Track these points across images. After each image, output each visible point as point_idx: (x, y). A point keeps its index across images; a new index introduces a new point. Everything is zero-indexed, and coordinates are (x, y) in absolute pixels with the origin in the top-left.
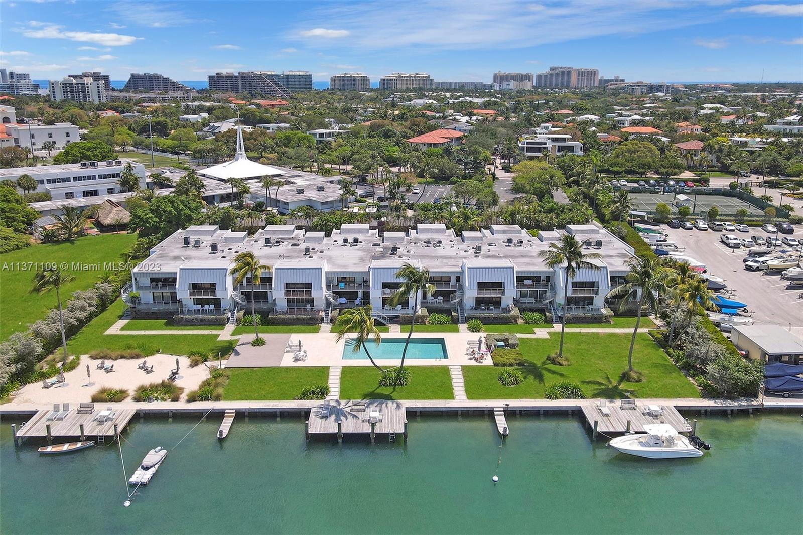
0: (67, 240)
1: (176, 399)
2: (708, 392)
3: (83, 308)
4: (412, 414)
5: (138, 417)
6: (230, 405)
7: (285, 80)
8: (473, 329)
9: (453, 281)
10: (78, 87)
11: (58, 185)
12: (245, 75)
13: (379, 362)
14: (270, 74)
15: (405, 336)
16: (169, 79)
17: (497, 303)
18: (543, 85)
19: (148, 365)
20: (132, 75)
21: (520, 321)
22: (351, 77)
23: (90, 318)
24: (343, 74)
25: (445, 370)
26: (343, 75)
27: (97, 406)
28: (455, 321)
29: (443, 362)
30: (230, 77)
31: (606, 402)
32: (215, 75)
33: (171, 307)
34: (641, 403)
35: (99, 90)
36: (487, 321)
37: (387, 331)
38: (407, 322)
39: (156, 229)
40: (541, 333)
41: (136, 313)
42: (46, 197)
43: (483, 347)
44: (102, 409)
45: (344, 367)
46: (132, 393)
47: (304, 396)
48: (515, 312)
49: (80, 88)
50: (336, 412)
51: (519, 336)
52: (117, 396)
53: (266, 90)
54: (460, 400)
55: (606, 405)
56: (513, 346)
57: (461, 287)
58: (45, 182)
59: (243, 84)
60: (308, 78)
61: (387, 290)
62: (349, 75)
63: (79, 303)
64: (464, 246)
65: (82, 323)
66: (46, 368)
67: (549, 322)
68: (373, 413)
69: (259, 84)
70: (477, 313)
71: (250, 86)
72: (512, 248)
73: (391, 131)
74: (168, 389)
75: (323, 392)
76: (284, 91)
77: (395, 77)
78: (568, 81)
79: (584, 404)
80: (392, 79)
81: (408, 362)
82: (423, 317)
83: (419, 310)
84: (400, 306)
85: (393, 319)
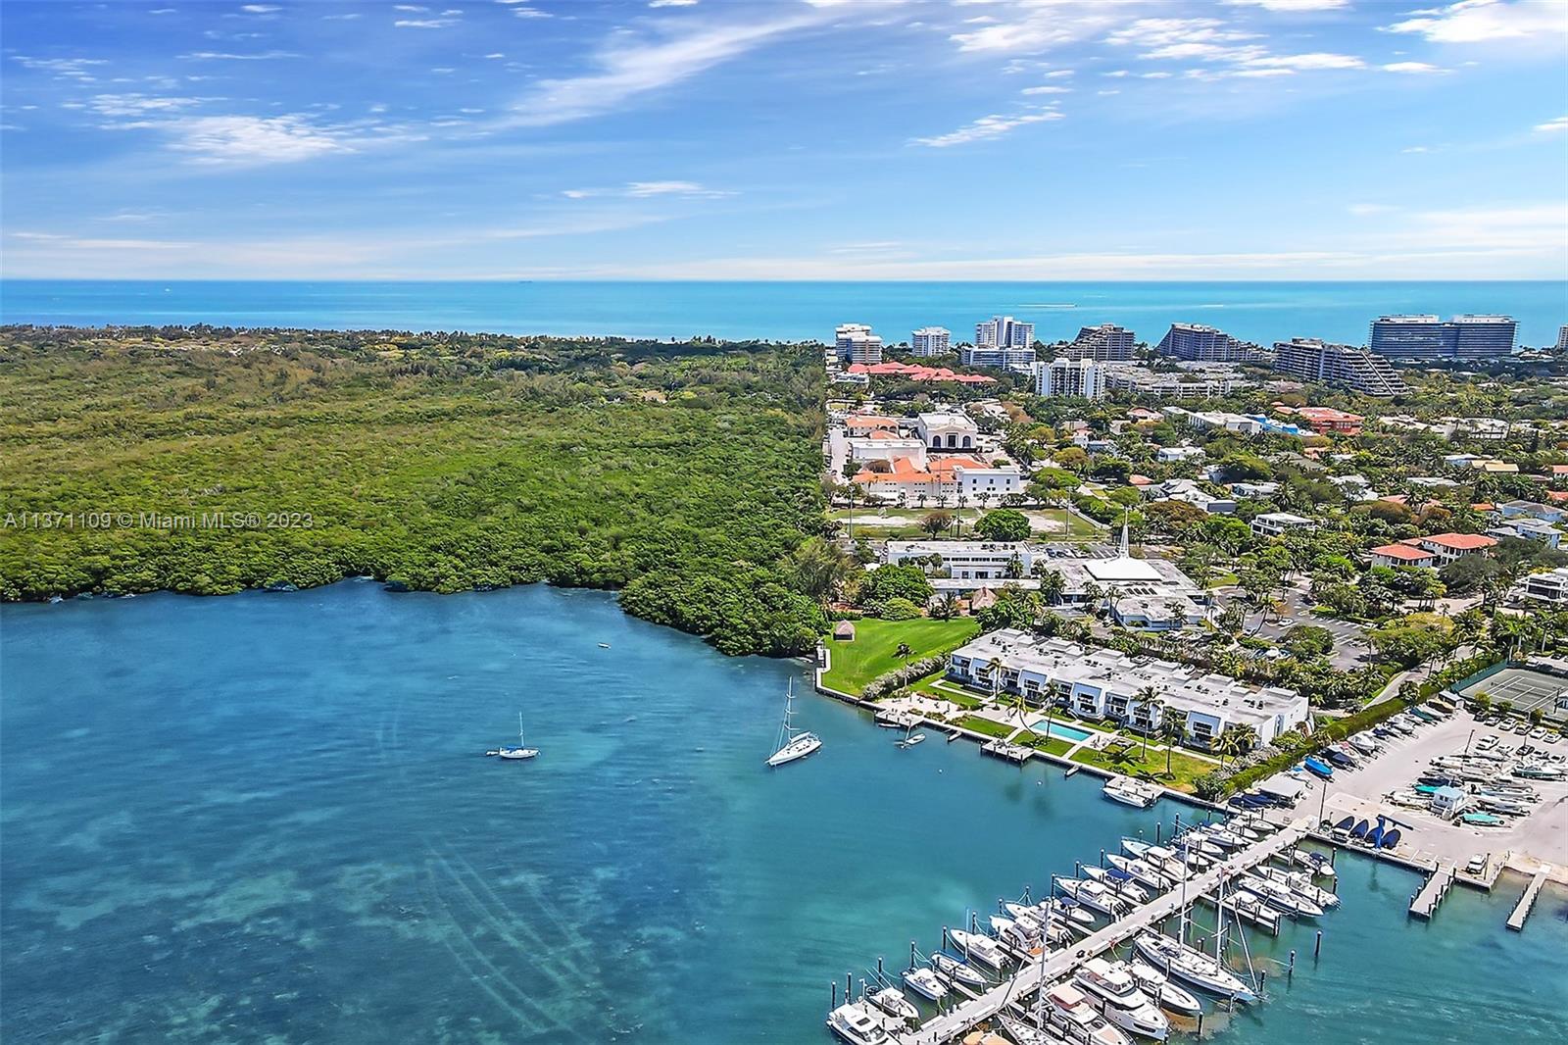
0: (943, 617)
1: (941, 721)
2: (1197, 793)
3: (923, 669)
4: (1033, 755)
5: (922, 724)
6: (960, 730)
8: (1119, 734)
10: (1070, 374)
11: (959, 563)
17: (1148, 724)
19: (936, 703)
20: (1171, 329)
21: (1159, 739)
23: (927, 674)
25: (1073, 745)
27: (909, 714)
28: (1116, 728)
31: (1133, 779)
32: (1292, 341)
33: (965, 678)
34: (1149, 785)
35: (1096, 377)
36: (1136, 733)
39: (992, 624)
40: (1160, 748)
41: (951, 678)
42: (947, 575)
44: (909, 716)
45: (1024, 729)
46: (925, 714)
47: (994, 736)
49: (1073, 374)
50: (1001, 744)
52: (919, 713)
54: (1063, 758)
55: (1130, 780)
58: (951, 559)
63: (921, 665)
65: (919, 677)
66: (896, 694)
68: (1020, 748)
70: (1133, 727)
74: (940, 716)
75: (1004, 736)
76: (1393, 382)
79: (1120, 777)
82: (1098, 720)
83: (1100, 716)
84: (1089, 711)
85: (1081, 717)
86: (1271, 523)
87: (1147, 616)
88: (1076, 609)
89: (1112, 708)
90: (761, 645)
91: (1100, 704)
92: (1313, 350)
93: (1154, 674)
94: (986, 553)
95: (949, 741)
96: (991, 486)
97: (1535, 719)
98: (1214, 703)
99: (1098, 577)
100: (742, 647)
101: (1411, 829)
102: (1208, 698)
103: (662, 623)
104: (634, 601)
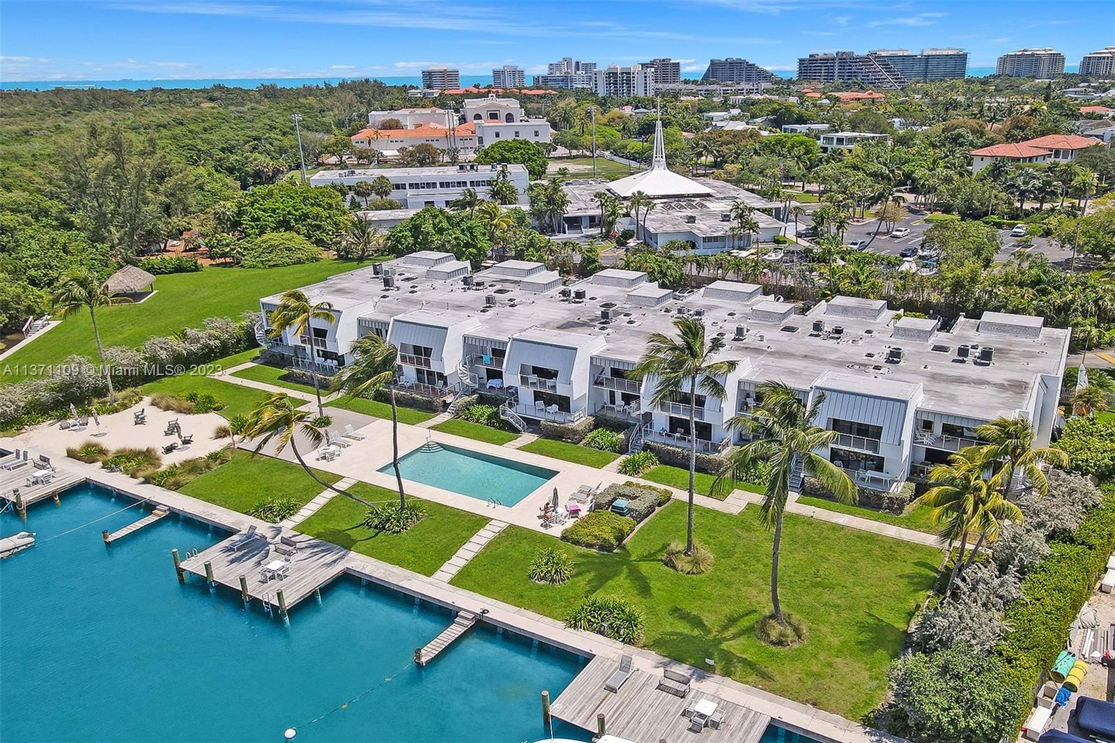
7: (923, 63)
10: (623, 77)
11: (421, 191)
12: (844, 56)
14: (901, 54)
16: (754, 65)
20: (711, 61)
22: (1033, 55)
24: (1020, 51)
26: (1020, 53)
30: (827, 61)
32: (808, 57)
35: (645, 80)
49: (625, 78)
53: (870, 78)
58: (407, 186)
59: (840, 69)
60: (962, 59)
62: (1030, 53)
69: (862, 69)
71: (849, 72)
73: (962, 136)
76: (896, 79)
77: (1110, 53)
80: (1104, 57)
82: (574, 432)
83: (580, 419)
84: (555, 407)
85: (532, 425)
86: (840, 140)
87: (696, 231)
88: (587, 237)
89: (612, 394)
91: (578, 385)
93: (711, 308)
95: (108, 544)
98: (865, 360)
102: (844, 348)
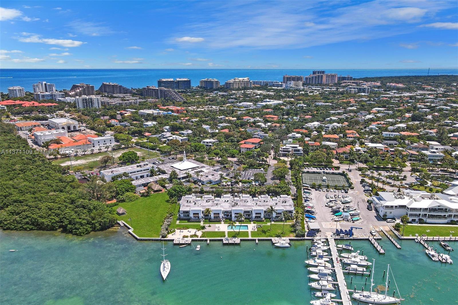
1: (198, 237)
2: (297, 236)
4: (241, 240)
5: (192, 240)
6: (208, 238)
8: (254, 223)
9: (250, 212)
11: (133, 174)
13: (235, 230)
15: (240, 225)
17: (260, 217)
18: (308, 83)
19: (190, 231)
21: (265, 221)
22: (210, 81)
25: (248, 232)
27: (184, 238)
28: (250, 221)
29: (247, 230)
31: (277, 238)
33: (188, 218)
34: (283, 238)
35: (98, 101)
36: (257, 221)
37: (236, 223)
38: (241, 221)
40: (269, 224)
41: (180, 219)
43: (256, 227)
45: (228, 232)
46: (189, 236)
47: (221, 237)
48: (264, 219)
49: (90, 101)
50: (227, 240)
51: (263, 225)
52: (187, 237)
53: (172, 97)
54: (250, 238)
55: (276, 238)
56: (262, 227)
57: (252, 213)
58: (129, 173)
59: (161, 93)
60: (189, 82)
61: (236, 214)
64: (253, 202)
66: (170, 232)
67: (271, 221)
68: (234, 239)
69: (169, 94)
70: (255, 219)
71: (164, 95)
72: (265, 203)
74: (195, 235)
75: (225, 236)
76: (180, 97)
77: (233, 81)
78: (321, 81)
79: (273, 239)
81: (240, 230)
86: (207, 143)
87: (211, 179)
88: (184, 182)
90: (95, 227)
92: (155, 89)
94: (139, 169)
96: (105, 143)
97: (328, 187)
98: (273, 205)
99: (182, 169)
100: (87, 230)
101: (362, 229)
102: (270, 204)
103: (31, 229)
104: (9, 223)
